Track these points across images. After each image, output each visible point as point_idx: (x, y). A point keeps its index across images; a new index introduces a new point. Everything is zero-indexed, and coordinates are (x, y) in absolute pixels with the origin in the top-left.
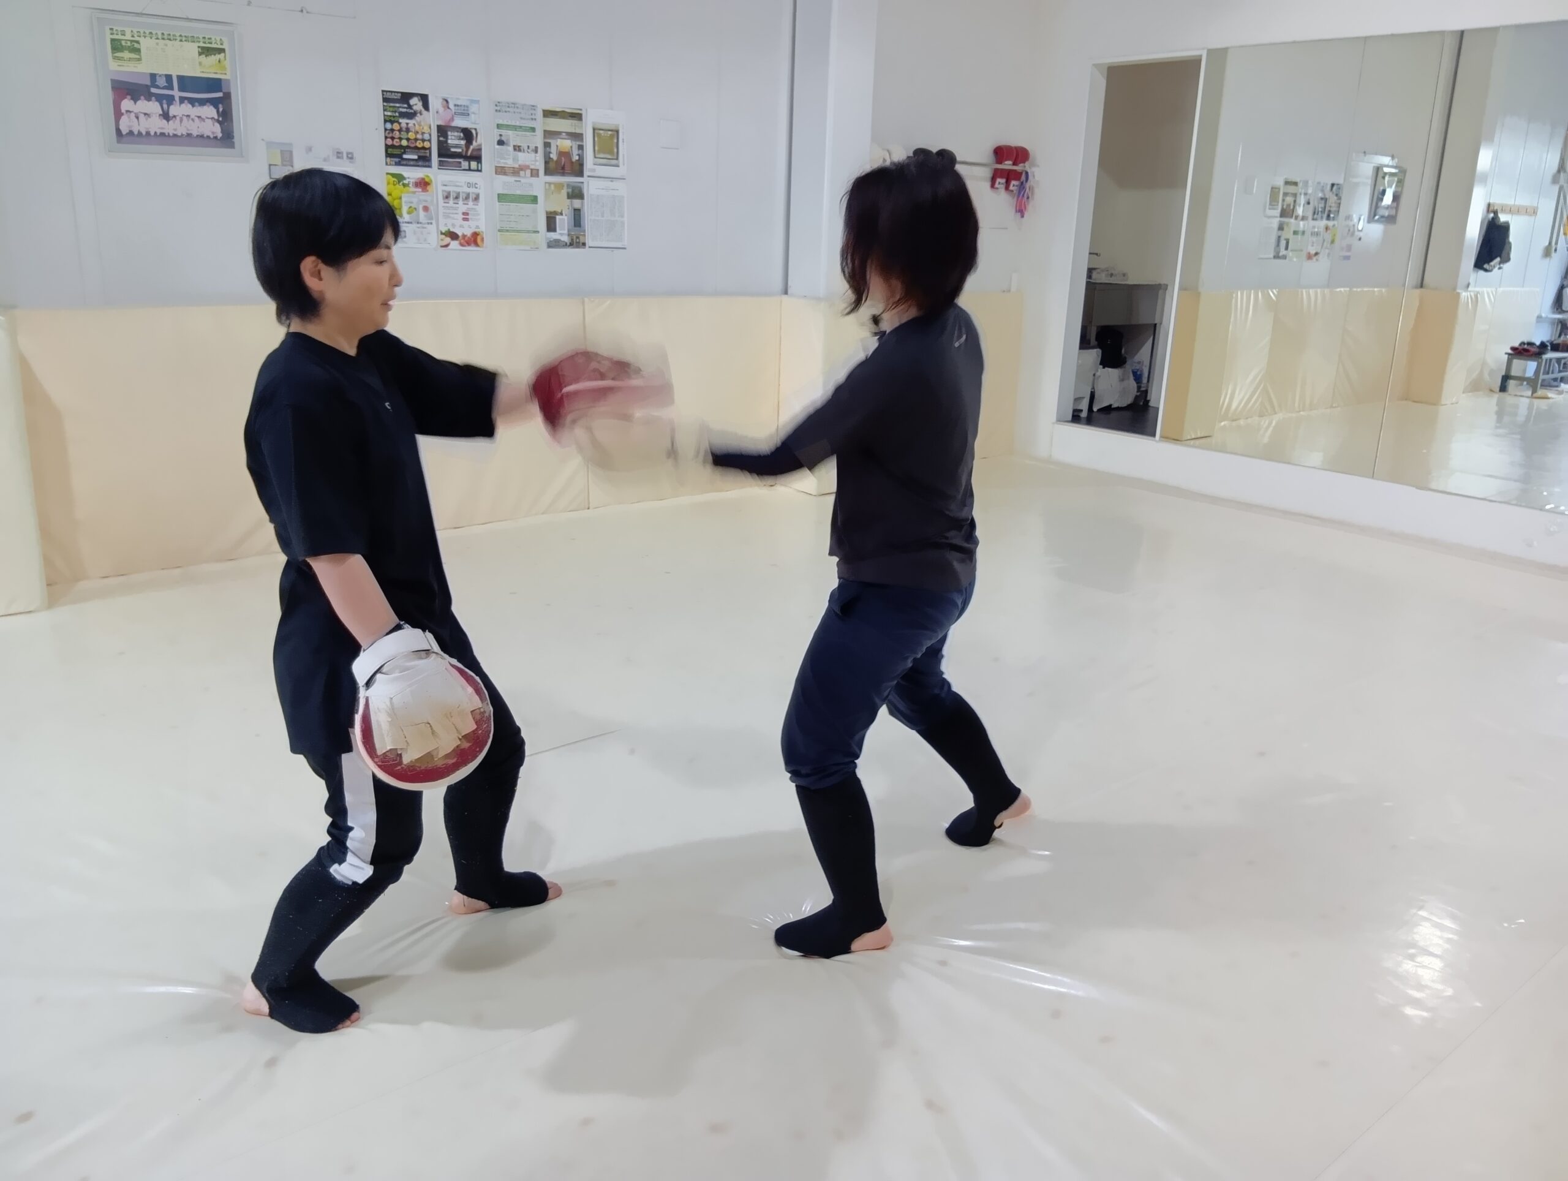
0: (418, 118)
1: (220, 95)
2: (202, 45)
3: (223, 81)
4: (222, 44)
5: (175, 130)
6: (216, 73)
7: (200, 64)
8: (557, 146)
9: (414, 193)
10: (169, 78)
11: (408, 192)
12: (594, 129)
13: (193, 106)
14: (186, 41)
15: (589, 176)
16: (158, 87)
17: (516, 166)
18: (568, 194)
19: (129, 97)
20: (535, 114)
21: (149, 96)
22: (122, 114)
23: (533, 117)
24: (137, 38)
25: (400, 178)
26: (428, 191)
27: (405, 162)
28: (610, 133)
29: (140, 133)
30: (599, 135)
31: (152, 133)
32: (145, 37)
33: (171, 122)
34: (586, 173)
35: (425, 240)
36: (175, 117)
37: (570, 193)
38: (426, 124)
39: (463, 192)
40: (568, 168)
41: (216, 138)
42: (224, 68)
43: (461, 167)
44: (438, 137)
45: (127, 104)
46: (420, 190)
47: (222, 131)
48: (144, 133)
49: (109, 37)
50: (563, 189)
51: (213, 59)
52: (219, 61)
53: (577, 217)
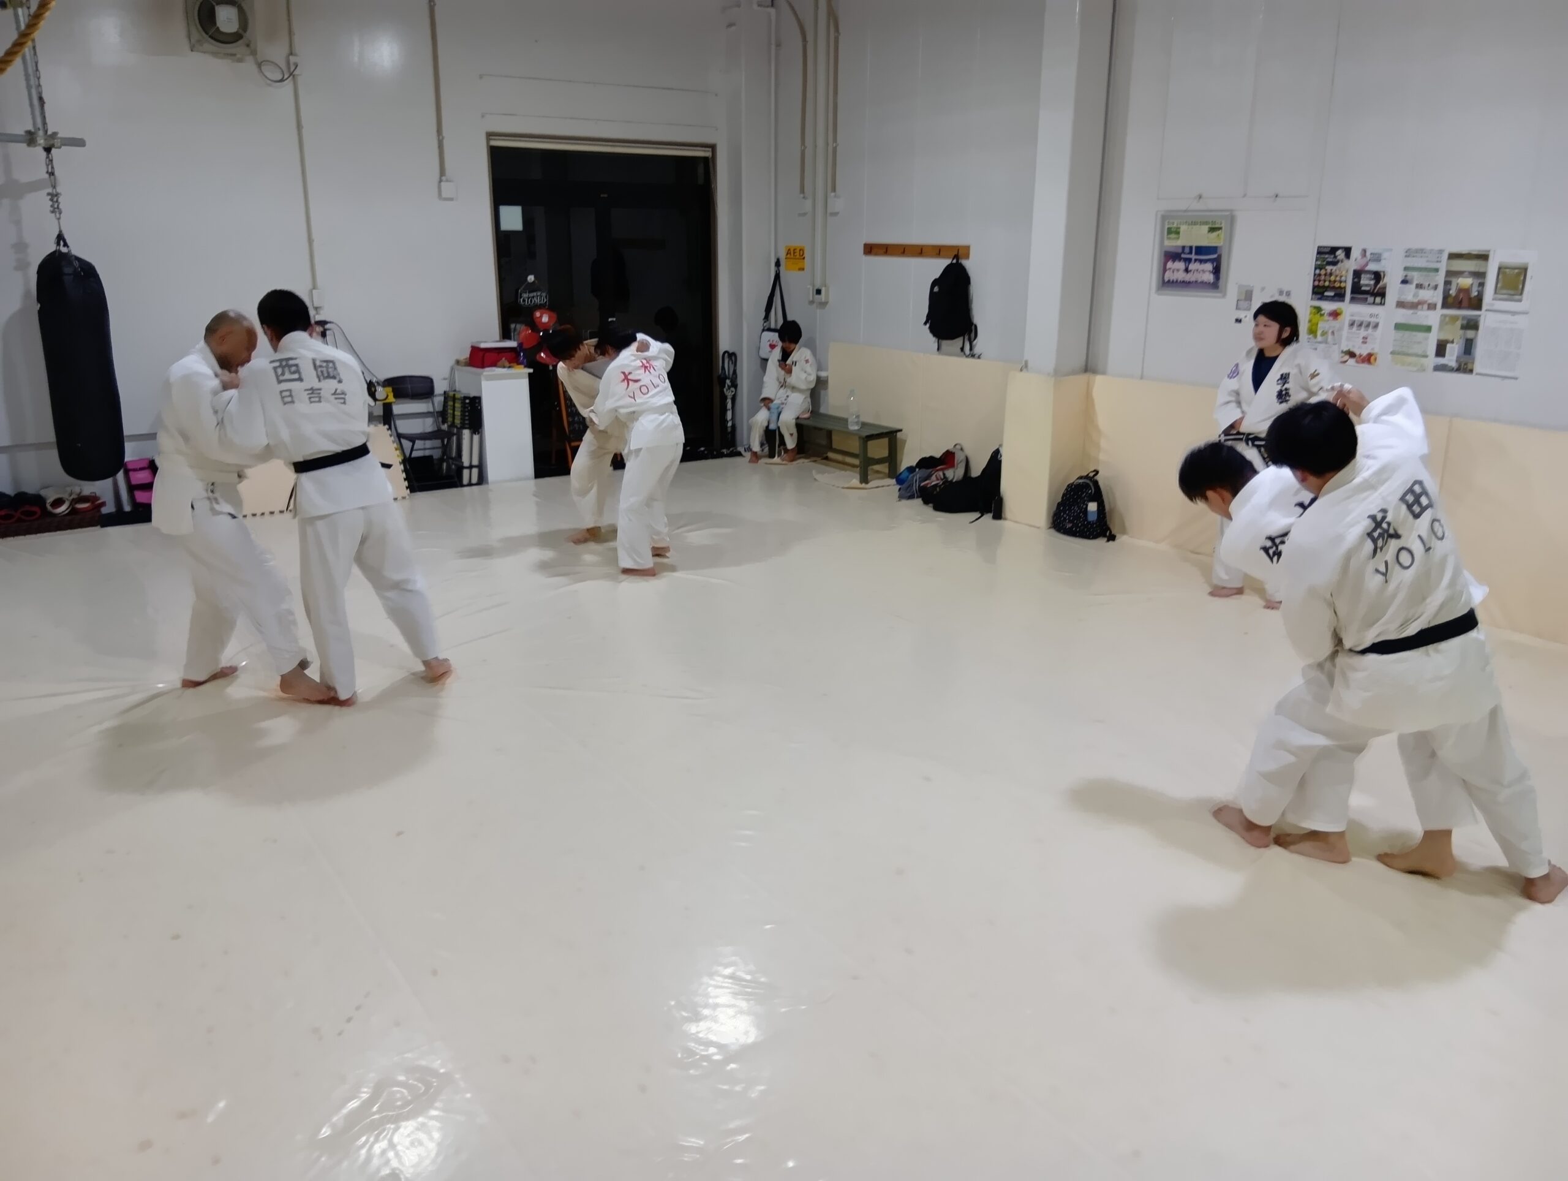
0: (1339, 265)
1: (1216, 256)
2: (1210, 226)
3: (1218, 248)
4: (1221, 224)
5: (1190, 279)
6: (1215, 243)
7: (1208, 237)
8: (1458, 284)
9: (1328, 320)
10: (1191, 248)
11: (1325, 321)
12: (1500, 269)
13: (1201, 264)
14: (1203, 224)
15: (1486, 310)
16: (1184, 253)
17: (1416, 300)
18: (1462, 325)
19: (1171, 261)
20: (1441, 257)
21: (1180, 259)
22: (1166, 271)
23: (1439, 260)
24: (1179, 226)
25: (1319, 309)
26: (1337, 320)
27: (1324, 298)
28: (1516, 271)
29: (1173, 281)
30: (1505, 273)
31: (1179, 281)
32: (1183, 225)
33: (1189, 273)
34: (1485, 306)
36: (1191, 271)
37: (1465, 324)
38: (1345, 271)
39: (1367, 321)
40: (1465, 303)
41: (1210, 283)
42: (1220, 239)
43: (1367, 302)
44: (1353, 279)
45: (1170, 264)
46: (1331, 318)
47: (1214, 279)
48: (1175, 280)
49: (1166, 227)
50: (1457, 320)
51: (1215, 234)
52: (1218, 235)
53: (1469, 347)
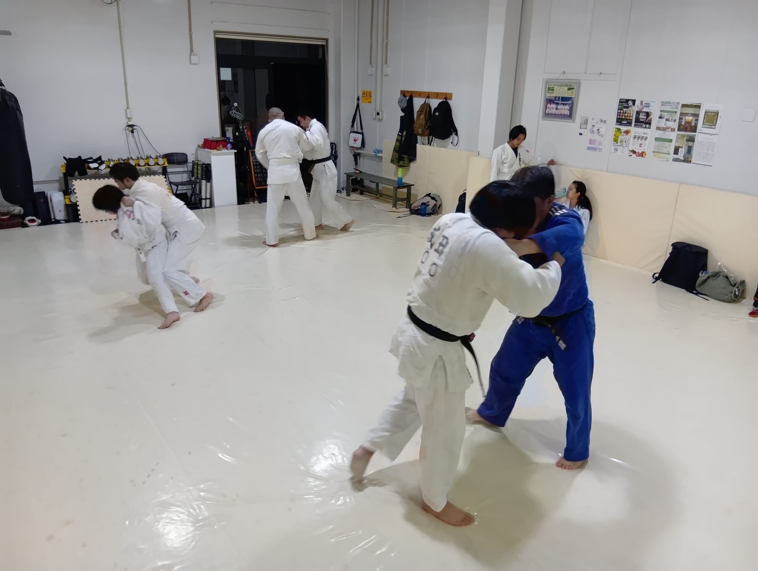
0: (629, 108)
1: (570, 102)
2: (569, 87)
3: (572, 99)
4: (574, 87)
5: (558, 113)
6: (571, 95)
7: (567, 93)
10: (559, 97)
11: (621, 135)
12: (705, 112)
13: (564, 105)
14: (565, 86)
15: (699, 132)
16: (556, 100)
17: (665, 127)
18: (687, 139)
19: (549, 103)
20: (678, 106)
21: (554, 103)
22: (547, 108)
23: (677, 107)
24: (554, 87)
25: (619, 130)
26: (628, 135)
27: (622, 124)
28: (713, 114)
29: (550, 114)
30: (708, 115)
31: (553, 114)
32: (556, 86)
33: (558, 111)
35: (624, 153)
36: (559, 109)
37: (688, 139)
38: (633, 111)
39: (641, 136)
40: (688, 129)
41: (568, 115)
42: (573, 94)
43: (642, 126)
44: (636, 115)
45: (549, 105)
46: (625, 134)
47: (570, 113)
48: (551, 113)
49: (548, 87)
50: (685, 137)
51: (571, 91)
52: (572, 92)
53: (689, 150)
